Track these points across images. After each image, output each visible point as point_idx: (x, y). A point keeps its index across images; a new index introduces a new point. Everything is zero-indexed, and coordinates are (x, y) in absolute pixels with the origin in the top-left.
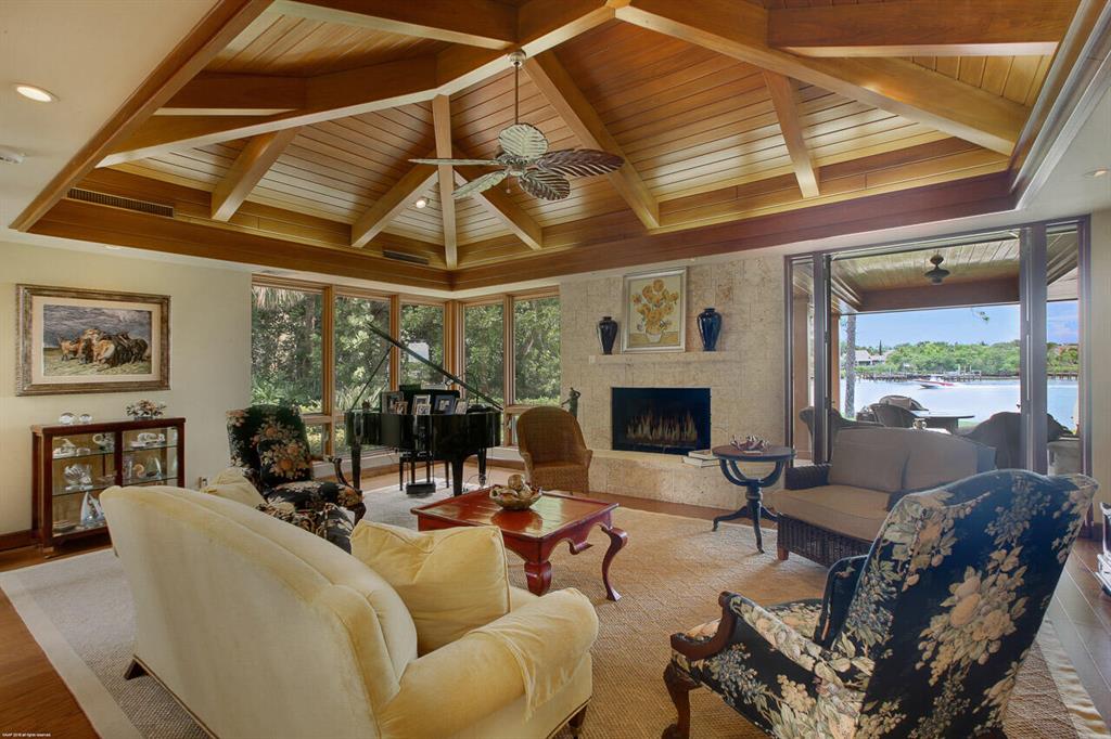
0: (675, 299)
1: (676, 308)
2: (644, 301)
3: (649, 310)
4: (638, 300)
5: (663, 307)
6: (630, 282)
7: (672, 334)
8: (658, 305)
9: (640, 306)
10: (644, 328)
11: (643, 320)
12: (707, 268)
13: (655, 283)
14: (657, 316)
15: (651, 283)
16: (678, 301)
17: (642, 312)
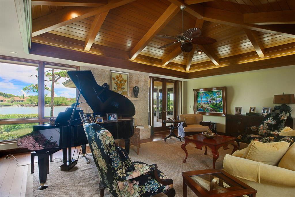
0: (126, 81)
1: (126, 84)
2: (116, 80)
3: (118, 83)
4: (114, 79)
5: (122, 83)
6: (111, 72)
7: (125, 92)
8: (120, 82)
9: (115, 81)
10: (117, 89)
11: (116, 86)
12: (133, 74)
13: (120, 75)
14: (121, 86)
15: (118, 75)
16: (126, 82)
17: (116, 84)
